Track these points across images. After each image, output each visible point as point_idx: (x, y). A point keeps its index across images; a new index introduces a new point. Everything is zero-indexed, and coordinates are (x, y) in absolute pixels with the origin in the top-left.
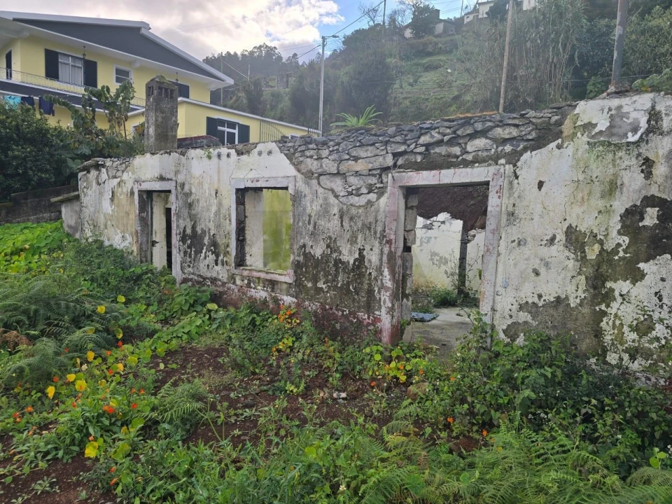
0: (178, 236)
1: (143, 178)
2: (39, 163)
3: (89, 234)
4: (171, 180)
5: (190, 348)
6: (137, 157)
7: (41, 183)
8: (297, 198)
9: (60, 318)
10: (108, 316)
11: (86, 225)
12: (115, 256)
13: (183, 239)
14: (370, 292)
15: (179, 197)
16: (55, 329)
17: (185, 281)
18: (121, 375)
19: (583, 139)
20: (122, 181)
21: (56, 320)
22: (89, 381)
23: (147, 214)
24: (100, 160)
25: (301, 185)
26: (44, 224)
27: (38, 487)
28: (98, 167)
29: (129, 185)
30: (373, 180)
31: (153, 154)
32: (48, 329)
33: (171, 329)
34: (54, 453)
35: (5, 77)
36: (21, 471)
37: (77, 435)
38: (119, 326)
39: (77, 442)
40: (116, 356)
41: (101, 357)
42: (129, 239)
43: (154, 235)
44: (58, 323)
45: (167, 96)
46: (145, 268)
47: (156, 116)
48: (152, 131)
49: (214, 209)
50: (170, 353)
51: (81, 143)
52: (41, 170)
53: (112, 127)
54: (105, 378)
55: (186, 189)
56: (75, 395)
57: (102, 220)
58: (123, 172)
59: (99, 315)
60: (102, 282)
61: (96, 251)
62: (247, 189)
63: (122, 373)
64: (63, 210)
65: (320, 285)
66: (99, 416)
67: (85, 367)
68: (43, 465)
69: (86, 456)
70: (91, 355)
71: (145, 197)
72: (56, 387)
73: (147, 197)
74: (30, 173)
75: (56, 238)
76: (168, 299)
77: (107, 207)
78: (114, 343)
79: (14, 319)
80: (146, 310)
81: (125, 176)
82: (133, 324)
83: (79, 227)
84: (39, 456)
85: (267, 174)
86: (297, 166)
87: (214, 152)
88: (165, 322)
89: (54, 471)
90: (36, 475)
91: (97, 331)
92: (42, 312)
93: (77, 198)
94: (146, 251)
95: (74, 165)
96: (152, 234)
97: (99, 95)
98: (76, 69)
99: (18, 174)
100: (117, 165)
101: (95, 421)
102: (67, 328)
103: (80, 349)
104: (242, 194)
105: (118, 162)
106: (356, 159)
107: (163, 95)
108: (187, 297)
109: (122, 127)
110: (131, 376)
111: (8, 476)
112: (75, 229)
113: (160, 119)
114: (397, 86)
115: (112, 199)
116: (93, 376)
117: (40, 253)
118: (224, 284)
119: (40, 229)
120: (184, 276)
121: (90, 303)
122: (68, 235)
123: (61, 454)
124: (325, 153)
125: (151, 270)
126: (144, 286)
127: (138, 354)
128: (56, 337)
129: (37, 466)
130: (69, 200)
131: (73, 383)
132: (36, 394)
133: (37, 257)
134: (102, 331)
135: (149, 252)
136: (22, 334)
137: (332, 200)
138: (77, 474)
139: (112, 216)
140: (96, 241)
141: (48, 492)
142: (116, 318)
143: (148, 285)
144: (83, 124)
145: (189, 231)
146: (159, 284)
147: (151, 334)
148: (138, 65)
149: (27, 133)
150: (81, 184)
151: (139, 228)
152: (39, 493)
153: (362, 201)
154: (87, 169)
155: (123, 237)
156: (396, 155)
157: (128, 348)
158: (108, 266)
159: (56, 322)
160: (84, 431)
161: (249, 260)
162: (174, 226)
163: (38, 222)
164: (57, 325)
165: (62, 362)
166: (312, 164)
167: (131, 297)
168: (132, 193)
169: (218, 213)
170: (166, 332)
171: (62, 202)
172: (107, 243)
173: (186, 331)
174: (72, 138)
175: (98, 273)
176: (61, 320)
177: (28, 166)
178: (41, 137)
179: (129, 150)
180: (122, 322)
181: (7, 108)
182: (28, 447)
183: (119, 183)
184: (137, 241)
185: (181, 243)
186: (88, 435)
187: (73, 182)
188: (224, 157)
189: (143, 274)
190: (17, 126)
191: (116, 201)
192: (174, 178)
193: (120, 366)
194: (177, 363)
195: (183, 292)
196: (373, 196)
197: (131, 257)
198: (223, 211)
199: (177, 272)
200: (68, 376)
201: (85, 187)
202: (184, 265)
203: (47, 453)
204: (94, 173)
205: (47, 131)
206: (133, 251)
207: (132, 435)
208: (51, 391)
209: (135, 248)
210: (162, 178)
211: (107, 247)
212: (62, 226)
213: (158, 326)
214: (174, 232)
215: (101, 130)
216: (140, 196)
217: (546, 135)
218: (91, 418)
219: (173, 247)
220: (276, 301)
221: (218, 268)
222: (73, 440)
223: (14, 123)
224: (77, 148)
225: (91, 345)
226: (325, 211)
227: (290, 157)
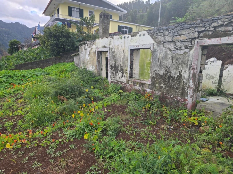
0: (110, 67)
1: (99, 47)
2: (67, 44)
3: (82, 66)
4: (108, 47)
5: (114, 105)
6: (97, 40)
7: (68, 50)
8: (154, 52)
9: (75, 92)
10: (89, 93)
11: (81, 63)
12: (90, 73)
13: (112, 68)
14: (183, 89)
15: (110, 53)
16: (74, 96)
17: (112, 82)
18: (93, 112)
20: (92, 48)
21: (74, 93)
22: (84, 113)
23: (100, 60)
24: (85, 42)
25: (156, 47)
26: (69, 63)
27: (71, 147)
28: (85, 44)
29: (94, 49)
30: (188, 44)
31: (102, 38)
32: (72, 96)
33: (108, 98)
34: (75, 136)
35: (57, 17)
36: (66, 141)
37: (82, 131)
38: (92, 96)
39: (82, 133)
40: (92, 106)
41: (87, 106)
42: (94, 68)
43: (102, 67)
44: (75, 94)
45: (106, 18)
46: (99, 78)
47: (103, 25)
48: (101, 31)
49: (122, 57)
50: (108, 106)
51: (79, 36)
52: (68, 46)
53: (88, 31)
54: (89, 113)
55: (113, 50)
56: (80, 118)
57: (86, 61)
58: (92, 45)
59: (86, 92)
60: (86, 82)
61: (84, 72)
62: (134, 49)
63: (94, 112)
64: (75, 58)
65: (162, 85)
66: (88, 126)
67: (83, 109)
68: (72, 140)
69: (84, 138)
70: (84, 105)
71: (99, 53)
72: (75, 114)
73: (100, 53)
74: (65, 47)
75: (73, 67)
76: (107, 88)
77: (87, 57)
78: (91, 102)
79: (62, 92)
80: (100, 91)
81: (93, 47)
82: (96, 96)
83: (79, 64)
84: (71, 136)
85: (142, 43)
86: (154, 39)
87: (123, 36)
88: (106, 95)
89: (75, 142)
90: (70, 143)
91: (86, 97)
92: (70, 90)
93: (79, 54)
94: (99, 72)
95: (77, 44)
96: (101, 66)
97: (84, 20)
98: (77, 12)
99: (62, 47)
100: (91, 43)
101: (87, 127)
102: (77, 96)
103: (81, 103)
104: (132, 51)
105: (91, 42)
106: (180, 35)
107: (105, 18)
108: (113, 88)
109: (91, 31)
110: (96, 113)
111: (62, 142)
112: (78, 65)
113: (104, 26)
114: (191, 8)
115: (89, 55)
116: (85, 112)
117: (68, 72)
118: (125, 84)
119: (68, 64)
120: (111, 81)
121: (83, 88)
122: (76, 66)
123: (77, 137)
124: (167, 33)
125: (101, 78)
126: (99, 83)
127: (98, 106)
128: (74, 99)
129: (70, 140)
130: (76, 55)
131: (80, 114)
132: (69, 116)
133: (67, 73)
134: (87, 98)
135: (100, 72)
136: (64, 97)
137: (169, 52)
138: (82, 144)
139: (89, 60)
140: (84, 68)
141: (74, 149)
142: (91, 93)
143: (100, 83)
144: (80, 30)
145: (113, 65)
146: (104, 83)
147: (102, 99)
148: (96, 9)
149: (64, 34)
150: (80, 50)
151: (97, 64)
152: (71, 149)
153: (182, 52)
154: (81, 45)
155: (92, 67)
156: (199, 32)
157: (95, 103)
158: (88, 77)
159: (74, 94)
160: (84, 130)
161: (134, 76)
162: (108, 63)
163: (68, 62)
164: (74, 95)
165: (76, 107)
166: (161, 38)
167: (95, 87)
168: (95, 52)
169: (123, 58)
170: (106, 99)
171: (74, 56)
172: (87, 69)
173: (113, 99)
174: (76, 35)
175: (85, 79)
176: (75, 93)
177: (64, 44)
178: (68, 35)
179: (94, 38)
180: (93, 95)
181: (58, 26)
182: (68, 133)
183: (91, 49)
184: (97, 69)
185: (111, 69)
186: (85, 131)
187: (77, 50)
188: (126, 38)
189: (98, 79)
190: (61, 32)
191: (90, 55)
192: (109, 47)
193: (93, 109)
194: (110, 110)
195: (112, 86)
196: (187, 50)
197: (95, 74)
198: (125, 58)
199: (109, 79)
200: (78, 111)
201: (81, 51)
202: (112, 77)
203: (73, 136)
204: (83, 46)
205: (70, 33)
206: (95, 72)
207: (98, 133)
208: (73, 116)
209: (96, 71)
210: (105, 47)
211: (88, 70)
212: (74, 63)
213: (104, 97)
214: (108, 66)
215: (85, 32)
216: (98, 53)
218: (86, 126)
219: (108, 71)
220: (144, 90)
221: (123, 78)
222: (81, 132)
223: (60, 31)
224: (78, 38)
225: (84, 102)
226: (165, 57)
227: (152, 36)
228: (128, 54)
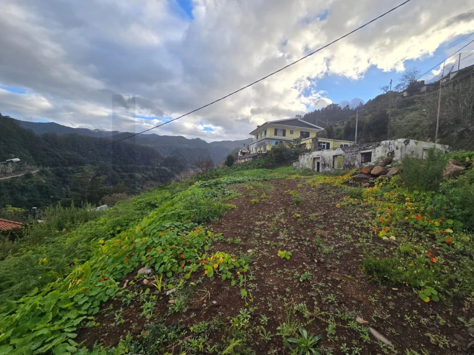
0: (321, 165)
1: (314, 156)
3: (301, 167)
8: (344, 156)
11: (300, 165)
15: (322, 158)
19: (382, 146)
23: (314, 162)
28: (304, 154)
30: (356, 152)
31: (316, 151)
43: (315, 166)
48: (313, 147)
49: (328, 159)
55: (324, 156)
57: (304, 164)
58: (310, 155)
64: (293, 163)
77: (306, 161)
85: (339, 153)
87: (329, 150)
93: (298, 161)
104: (334, 156)
106: (353, 150)
113: (315, 145)
118: (330, 171)
120: (322, 171)
130: (295, 161)
135: (314, 169)
137: (350, 156)
139: (307, 163)
145: (324, 163)
150: (300, 158)
151: (313, 164)
153: (354, 155)
154: (301, 155)
155: (309, 166)
156: (359, 149)
161: (335, 167)
162: (320, 163)
168: (311, 158)
179: (310, 151)
183: (309, 157)
188: (331, 151)
191: (308, 160)
192: (321, 155)
196: (356, 155)
198: (330, 160)
199: (320, 171)
202: (322, 169)
204: (303, 156)
209: (312, 168)
210: (318, 155)
216: (313, 159)
217: (379, 145)
219: (320, 167)
226: (349, 158)
227: (343, 150)
228: (332, 158)
